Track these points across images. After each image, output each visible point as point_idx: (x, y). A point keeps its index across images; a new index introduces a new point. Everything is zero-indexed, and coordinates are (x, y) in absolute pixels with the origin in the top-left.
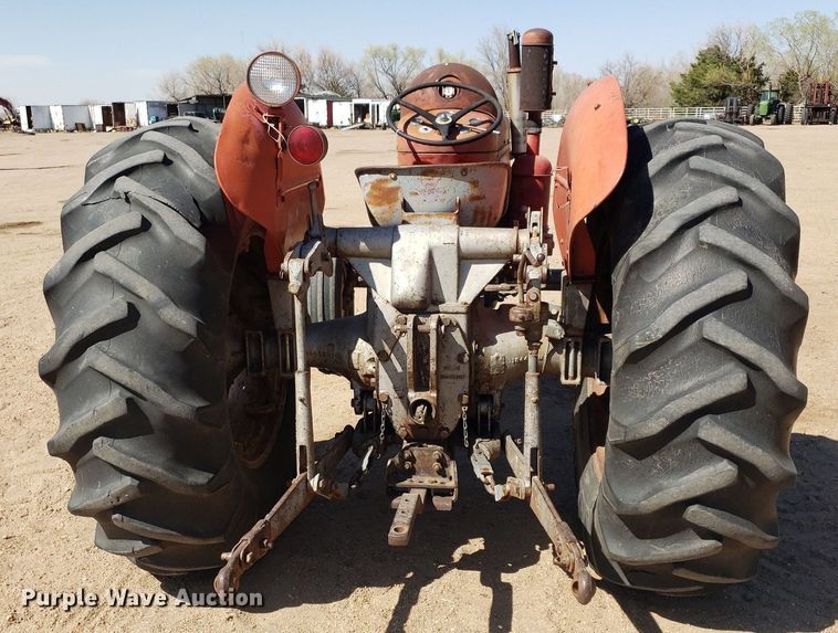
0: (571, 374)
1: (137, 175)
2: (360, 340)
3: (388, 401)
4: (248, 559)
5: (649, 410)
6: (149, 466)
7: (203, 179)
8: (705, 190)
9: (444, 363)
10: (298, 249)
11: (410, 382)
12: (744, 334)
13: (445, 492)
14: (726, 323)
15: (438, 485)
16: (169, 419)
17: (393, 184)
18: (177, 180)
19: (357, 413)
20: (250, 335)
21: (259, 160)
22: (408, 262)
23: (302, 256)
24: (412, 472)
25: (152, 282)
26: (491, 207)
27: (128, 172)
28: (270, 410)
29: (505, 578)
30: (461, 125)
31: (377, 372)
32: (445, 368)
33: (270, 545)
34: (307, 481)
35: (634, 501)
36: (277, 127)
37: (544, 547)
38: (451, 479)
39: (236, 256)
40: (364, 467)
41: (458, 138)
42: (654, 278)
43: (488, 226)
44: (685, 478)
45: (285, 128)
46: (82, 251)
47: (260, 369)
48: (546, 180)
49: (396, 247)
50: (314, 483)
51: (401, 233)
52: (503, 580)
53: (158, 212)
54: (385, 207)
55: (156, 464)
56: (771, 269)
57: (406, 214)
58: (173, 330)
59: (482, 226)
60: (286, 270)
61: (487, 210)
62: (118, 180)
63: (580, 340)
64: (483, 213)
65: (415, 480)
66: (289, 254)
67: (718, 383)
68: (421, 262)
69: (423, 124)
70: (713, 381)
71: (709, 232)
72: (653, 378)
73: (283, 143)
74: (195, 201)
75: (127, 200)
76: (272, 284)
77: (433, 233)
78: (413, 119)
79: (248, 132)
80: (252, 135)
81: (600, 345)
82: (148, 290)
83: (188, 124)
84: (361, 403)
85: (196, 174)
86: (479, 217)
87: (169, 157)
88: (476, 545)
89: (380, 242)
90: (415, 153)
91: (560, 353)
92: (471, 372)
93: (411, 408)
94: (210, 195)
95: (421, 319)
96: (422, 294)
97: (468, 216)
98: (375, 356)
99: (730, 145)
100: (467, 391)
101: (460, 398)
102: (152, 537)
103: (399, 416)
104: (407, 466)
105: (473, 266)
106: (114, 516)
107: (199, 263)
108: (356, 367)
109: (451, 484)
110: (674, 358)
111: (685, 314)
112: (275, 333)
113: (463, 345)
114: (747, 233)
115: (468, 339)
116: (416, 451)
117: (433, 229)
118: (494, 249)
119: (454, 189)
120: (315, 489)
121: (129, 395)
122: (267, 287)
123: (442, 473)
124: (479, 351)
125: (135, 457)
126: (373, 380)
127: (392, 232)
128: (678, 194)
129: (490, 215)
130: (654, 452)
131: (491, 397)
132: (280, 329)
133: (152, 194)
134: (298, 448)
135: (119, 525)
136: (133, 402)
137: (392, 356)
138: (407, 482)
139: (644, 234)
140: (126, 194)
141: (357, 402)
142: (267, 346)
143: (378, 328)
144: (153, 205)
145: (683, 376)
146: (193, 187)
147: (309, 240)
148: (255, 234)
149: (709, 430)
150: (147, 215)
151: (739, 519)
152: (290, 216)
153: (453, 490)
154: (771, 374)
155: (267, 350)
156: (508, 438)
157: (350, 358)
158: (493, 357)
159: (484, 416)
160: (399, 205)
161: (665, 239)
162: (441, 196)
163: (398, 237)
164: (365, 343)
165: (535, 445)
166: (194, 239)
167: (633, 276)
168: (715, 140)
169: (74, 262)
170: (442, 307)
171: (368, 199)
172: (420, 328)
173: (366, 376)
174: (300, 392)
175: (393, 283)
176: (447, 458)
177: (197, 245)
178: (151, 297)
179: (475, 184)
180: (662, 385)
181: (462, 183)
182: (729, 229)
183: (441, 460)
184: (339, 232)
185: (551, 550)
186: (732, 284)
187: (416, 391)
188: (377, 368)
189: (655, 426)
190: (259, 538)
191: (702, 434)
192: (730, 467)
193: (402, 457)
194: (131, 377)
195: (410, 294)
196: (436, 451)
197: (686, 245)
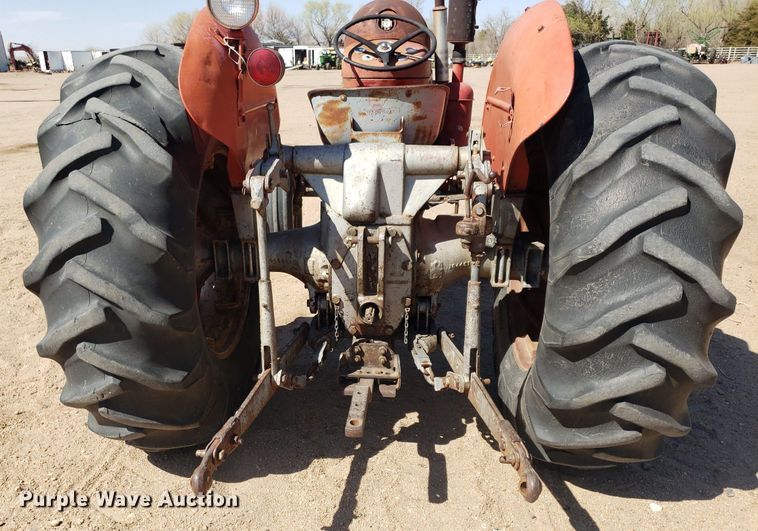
0: (500, 278)
1: (108, 96)
2: (315, 249)
3: (340, 304)
4: (221, 456)
5: (587, 317)
6: (128, 368)
7: (168, 99)
8: (644, 109)
9: (390, 270)
10: (258, 166)
11: (360, 287)
12: (683, 249)
13: (389, 382)
14: (666, 238)
15: (384, 375)
16: (145, 327)
17: (343, 105)
18: (144, 101)
19: (312, 312)
20: (217, 244)
21: (221, 80)
22: (358, 179)
23: (262, 173)
24: (361, 364)
25: (123, 199)
26: (432, 127)
27: (98, 94)
28: (236, 306)
29: (439, 449)
30: (399, 53)
31: (330, 277)
32: (392, 274)
33: (240, 441)
34: (271, 376)
35: (566, 397)
36: (237, 49)
37: (470, 421)
38: (394, 369)
39: (202, 172)
40: (320, 359)
41: (397, 64)
42: (596, 194)
43: (428, 144)
44: (615, 379)
45: (244, 51)
46: (58, 170)
47: (227, 274)
48: (468, 103)
49: (348, 164)
50: (278, 378)
51: (352, 150)
52: (437, 451)
53: (127, 131)
54: (336, 127)
55: (136, 366)
56: (710, 186)
57: (355, 133)
58: (144, 244)
59: (423, 144)
60: (248, 187)
61: (428, 129)
62: (89, 101)
63: (510, 248)
64: (424, 132)
65: (364, 370)
66: (250, 172)
67: (655, 294)
68: (370, 178)
69: (366, 52)
70: (650, 293)
71: (651, 150)
72: (591, 288)
73: (243, 65)
74: (162, 121)
75: (98, 120)
76: (235, 198)
77: (381, 151)
78: (356, 48)
79: (210, 53)
80: (213, 58)
81: (527, 253)
82: (120, 208)
83: (154, 48)
84: (315, 304)
85: (163, 96)
86: (421, 135)
87: (137, 79)
88: (412, 418)
89: (333, 160)
90: (358, 79)
91: (492, 259)
92: (413, 279)
93: (361, 310)
94: (176, 115)
95: (370, 230)
96: (371, 207)
97: (412, 135)
98: (329, 264)
99: (664, 65)
100: (409, 293)
101: (403, 300)
102: (136, 426)
103: (349, 315)
104: (356, 360)
105: (417, 181)
106: (101, 410)
107: (167, 180)
108: (311, 273)
109: (395, 374)
110: (613, 271)
111: (627, 229)
112: (239, 242)
113: (408, 254)
114: (686, 151)
115: (411, 249)
116: (365, 346)
117: (382, 147)
118: (437, 166)
119: (398, 109)
120: (278, 384)
121: (107, 304)
122: (230, 199)
123: (387, 365)
124: (420, 259)
125: (114, 360)
126: (326, 284)
127: (344, 150)
128: (618, 113)
129: (430, 134)
130: (588, 356)
131: (429, 298)
132: (244, 239)
133: (122, 115)
134: (262, 348)
135: (106, 416)
136: (111, 311)
137: (344, 264)
138: (356, 373)
139: (585, 152)
140: (96, 114)
141: (312, 303)
142: (232, 254)
143: (331, 239)
144: (122, 125)
145: (620, 288)
146: (159, 108)
147: (268, 157)
148: (219, 152)
149: (644, 338)
150: (117, 135)
151: (659, 413)
152: (251, 135)
153: (396, 380)
154: (705, 286)
155: (232, 257)
156: (444, 334)
157: (306, 264)
158: (432, 264)
159: (423, 315)
160: (348, 125)
161: (608, 157)
162: (387, 116)
163: (349, 155)
164: (319, 252)
165: (475, 346)
166: (162, 158)
167: (575, 192)
168: (652, 60)
169: (49, 181)
170: (388, 220)
171: (319, 119)
172: (369, 239)
173: (320, 280)
174: (263, 299)
175: (345, 198)
176: (391, 352)
177: (166, 164)
178: (123, 213)
179: (418, 104)
180: (600, 296)
181: (406, 104)
182: (668, 146)
183: (387, 355)
184: (294, 150)
185: (475, 424)
186: (673, 200)
187: (365, 295)
188: (330, 274)
189: (593, 333)
190: (230, 436)
191: (637, 342)
192: (659, 370)
193: (352, 351)
194: (107, 289)
195: (360, 208)
196: (382, 346)
197: (628, 162)
